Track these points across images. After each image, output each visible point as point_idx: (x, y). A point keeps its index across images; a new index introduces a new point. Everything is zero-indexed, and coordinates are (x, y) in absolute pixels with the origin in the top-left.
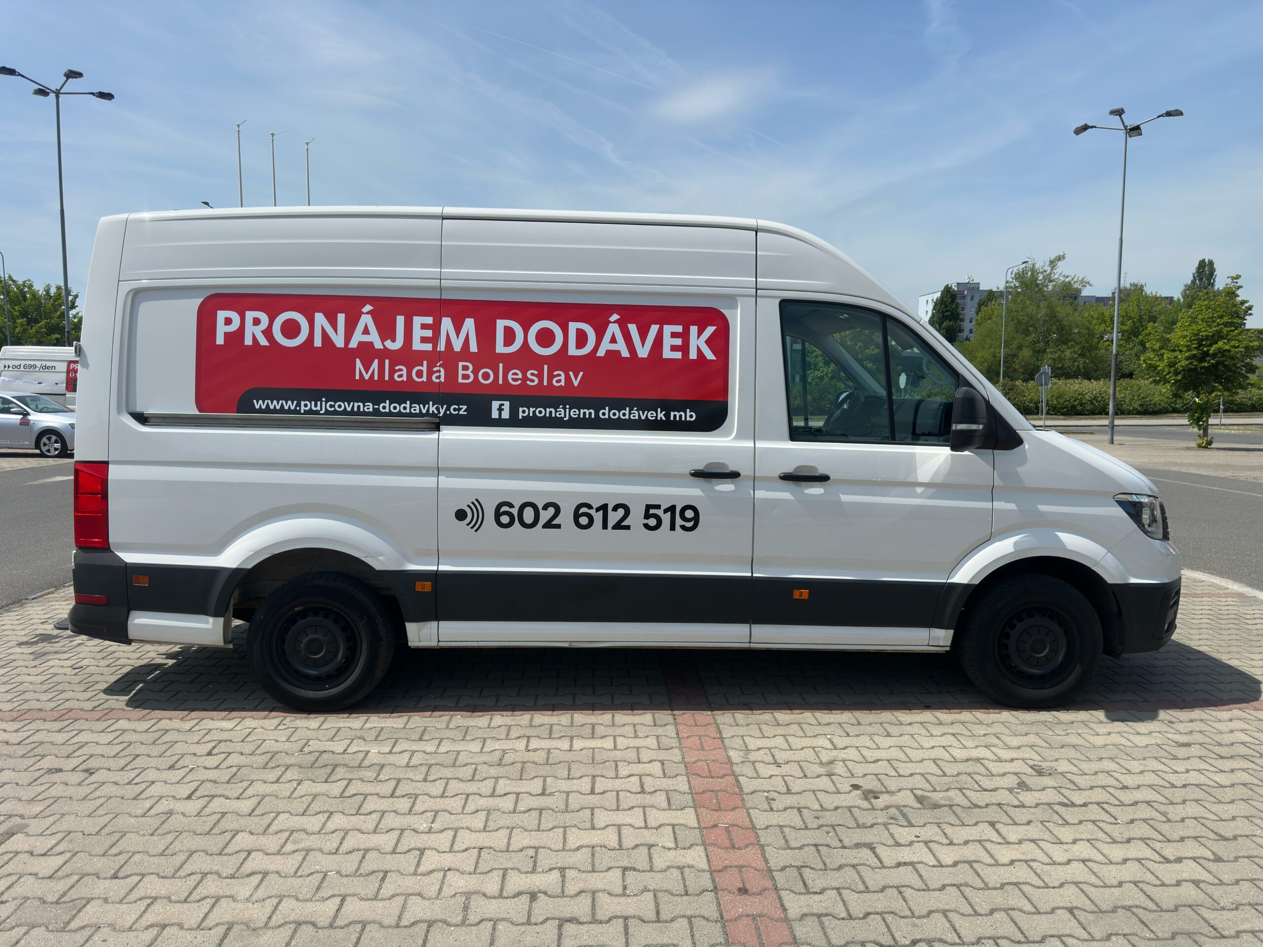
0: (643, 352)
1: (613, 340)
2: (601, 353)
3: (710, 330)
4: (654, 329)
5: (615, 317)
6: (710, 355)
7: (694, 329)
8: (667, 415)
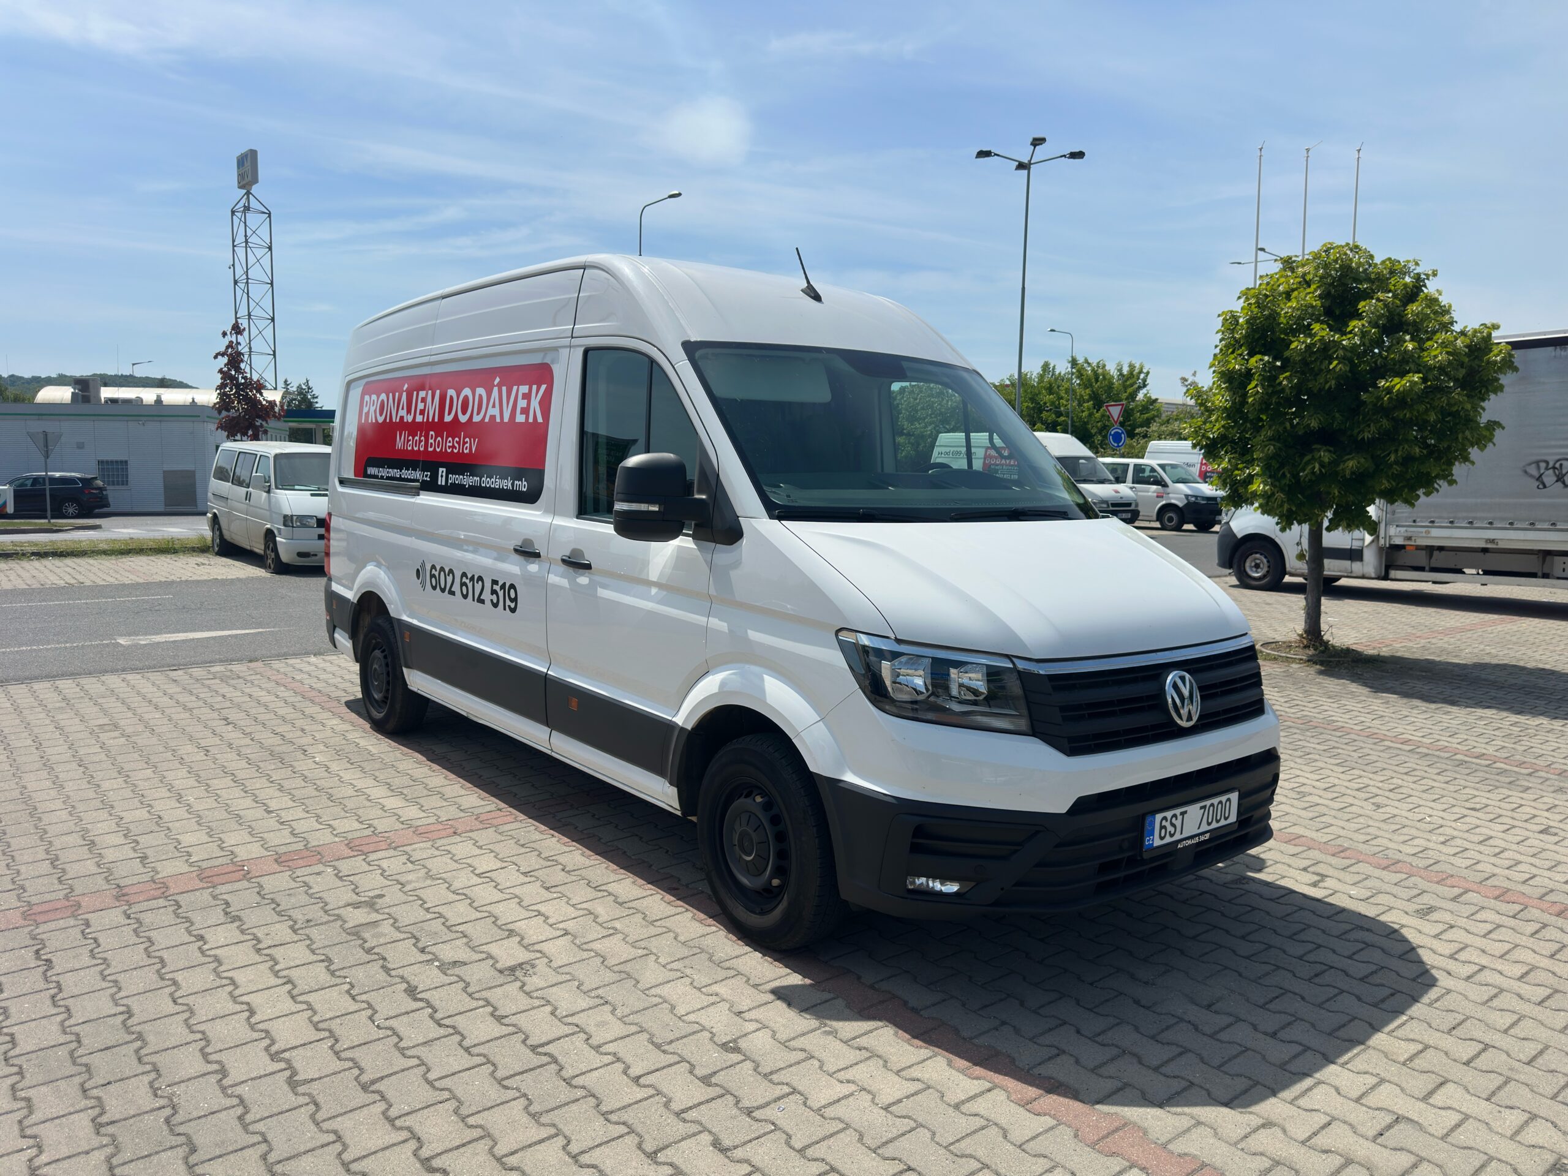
0: (506, 420)
1: (494, 406)
2: (487, 420)
3: (544, 387)
4: (515, 388)
5: (497, 380)
6: (540, 420)
7: (534, 387)
8: (513, 485)
